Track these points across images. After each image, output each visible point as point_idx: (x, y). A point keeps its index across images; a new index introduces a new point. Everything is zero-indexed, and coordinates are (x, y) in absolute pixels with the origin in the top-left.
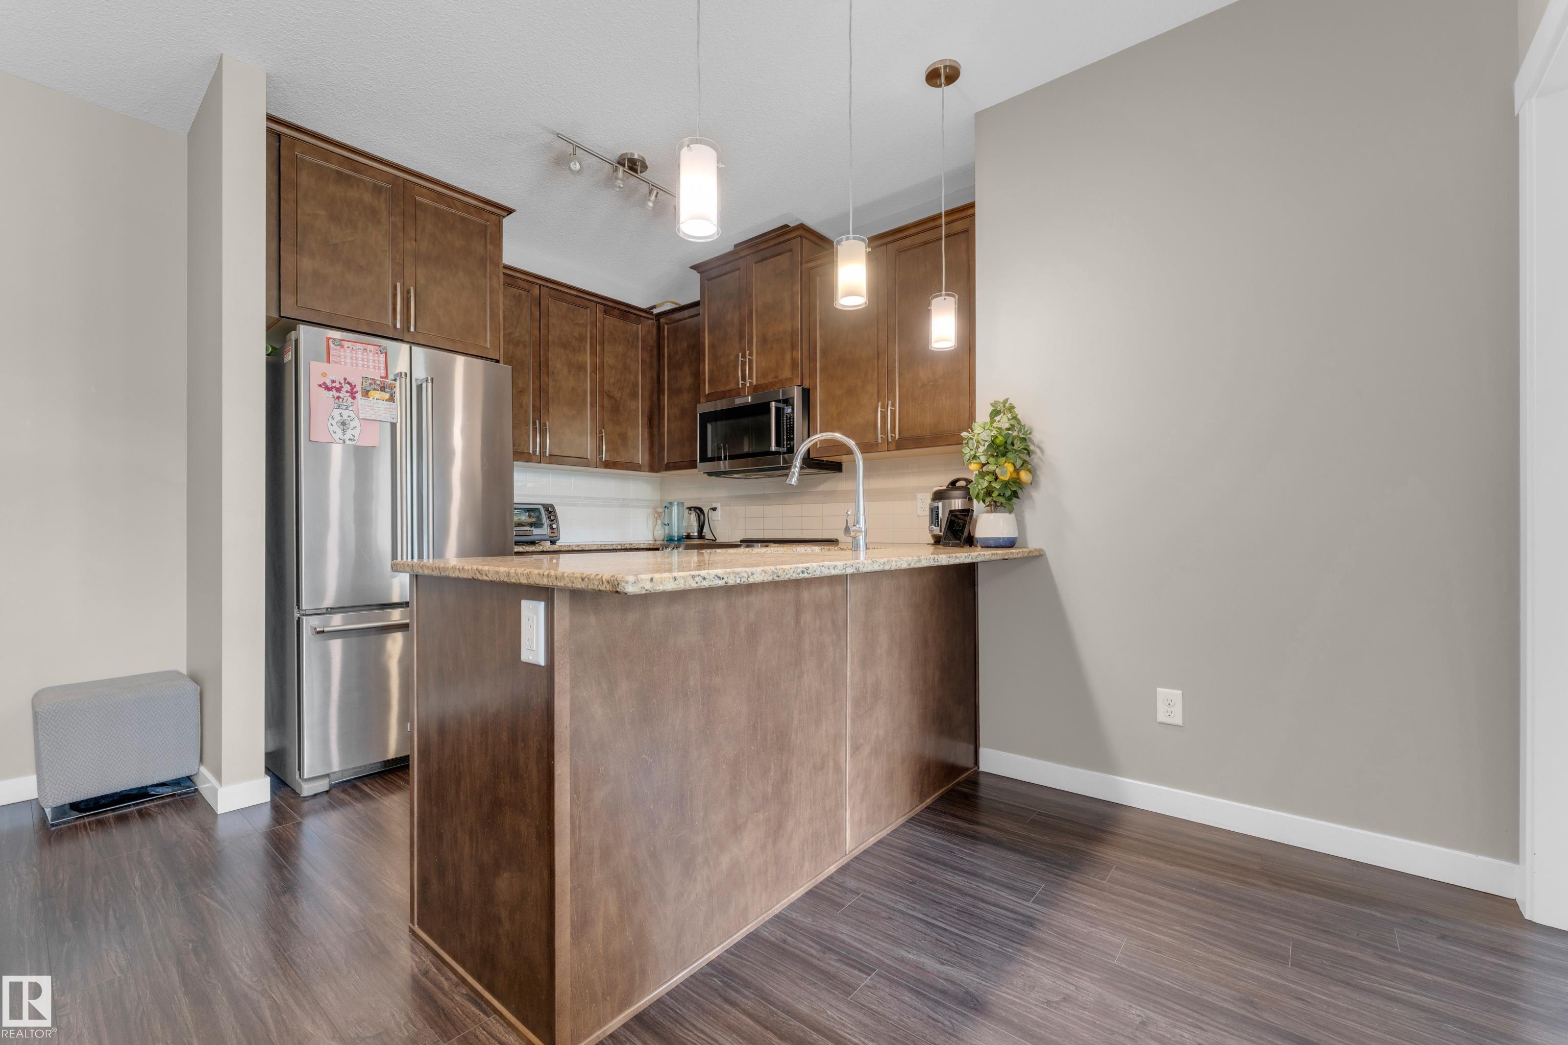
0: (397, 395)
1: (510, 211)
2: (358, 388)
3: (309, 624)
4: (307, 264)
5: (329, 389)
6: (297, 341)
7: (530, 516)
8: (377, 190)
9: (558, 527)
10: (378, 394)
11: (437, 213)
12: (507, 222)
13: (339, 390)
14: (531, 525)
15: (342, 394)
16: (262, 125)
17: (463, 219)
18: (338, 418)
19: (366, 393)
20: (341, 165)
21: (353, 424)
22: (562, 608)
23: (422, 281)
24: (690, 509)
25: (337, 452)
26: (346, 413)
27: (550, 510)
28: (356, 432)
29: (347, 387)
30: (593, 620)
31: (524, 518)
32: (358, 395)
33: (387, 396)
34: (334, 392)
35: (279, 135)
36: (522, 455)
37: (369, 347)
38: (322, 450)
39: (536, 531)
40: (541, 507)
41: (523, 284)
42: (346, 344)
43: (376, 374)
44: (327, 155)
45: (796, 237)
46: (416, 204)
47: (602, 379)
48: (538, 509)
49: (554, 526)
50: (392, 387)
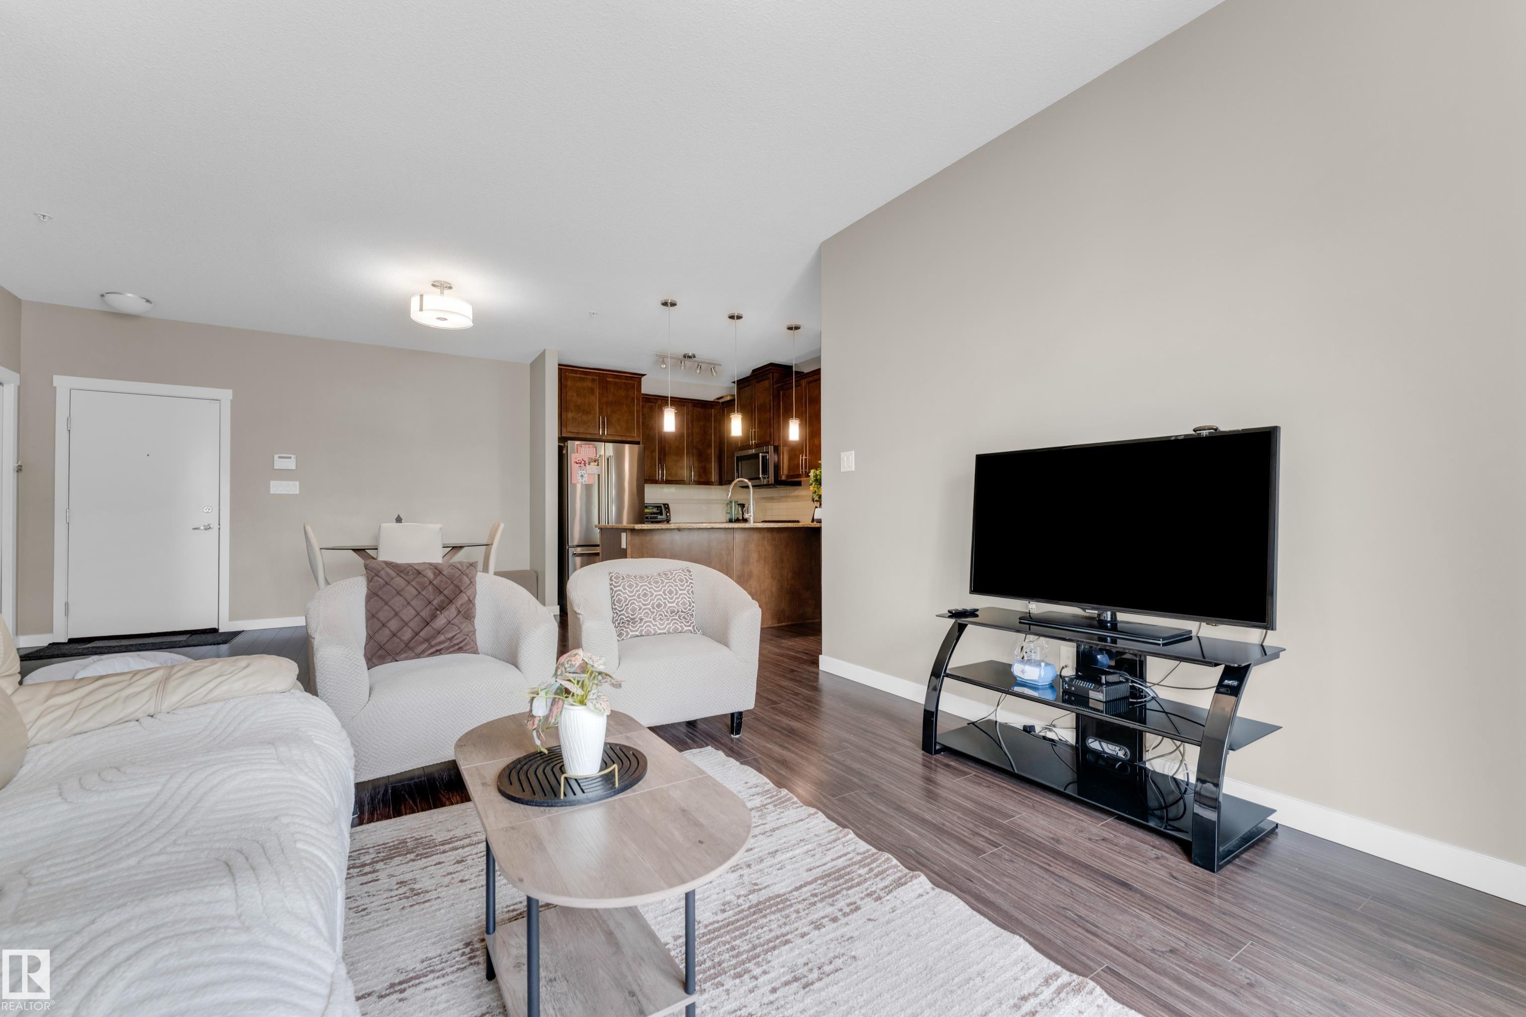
0: (600, 464)
1: (644, 375)
2: (587, 462)
3: (571, 551)
4: (570, 415)
5: (577, 463)
6: (567, 447)
7: (658, 510)
8: (593, 380)
9: (670, 514)
10: (592, 464)
11: (616, 384)
12: (643, 379)
13: (580, 463)
14: (657, 514)
15: (582, 465)
16: (557, 367)
17: (625, 383)
18: (580, 474)
19: (589, 464)
20: (580, 374)
21: (585, 476)
22: (629, 534)
23: (609, 413)
24: (739, 505)
25: (579, 486)
26: (583, 472)
27: (667, 506)
28: (586, 479)
29: (583, 462)
30: (637, 538)
31: (655, 510)
32: (587, 465)
33: (596, 464)
34: (579, 465)
35: (561, 369)
36: (653, 481)
37: (591, 446)
38: (574, 486)
39: (659, 517)
40: (662, 505)
41: (653, 400)
42: (583, 446)
43: (593, 456)
44: (575, 372)
45: (770, 373)
46: (607, 382)
47: (692, 440)
48: (661, 507)
49: (668, 514)
50: (598, 460)
